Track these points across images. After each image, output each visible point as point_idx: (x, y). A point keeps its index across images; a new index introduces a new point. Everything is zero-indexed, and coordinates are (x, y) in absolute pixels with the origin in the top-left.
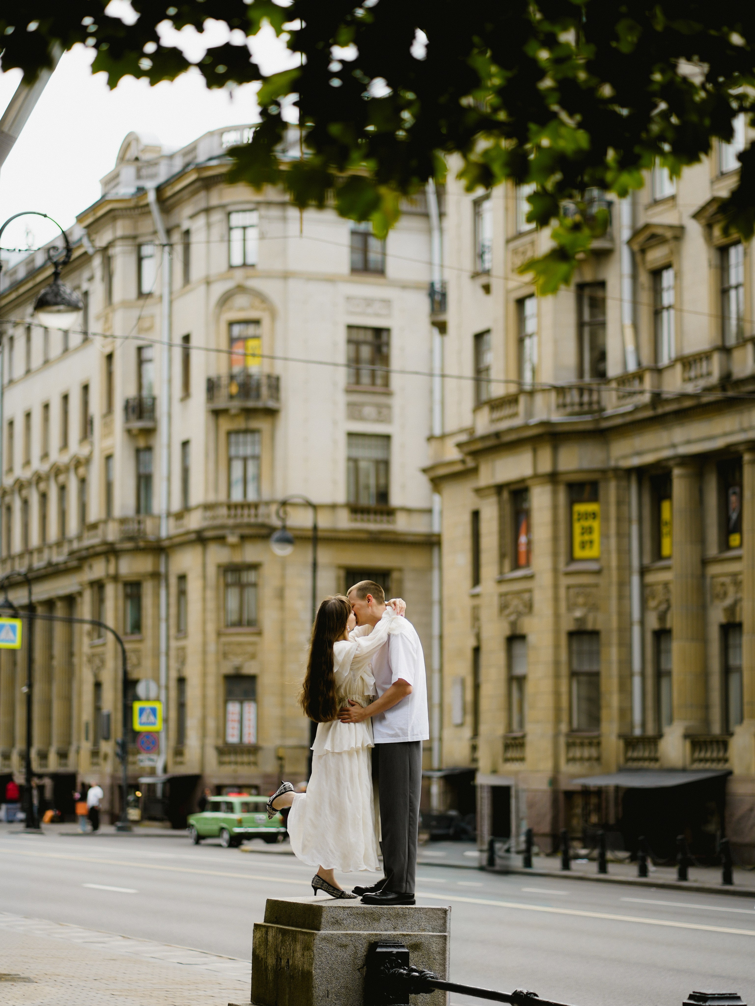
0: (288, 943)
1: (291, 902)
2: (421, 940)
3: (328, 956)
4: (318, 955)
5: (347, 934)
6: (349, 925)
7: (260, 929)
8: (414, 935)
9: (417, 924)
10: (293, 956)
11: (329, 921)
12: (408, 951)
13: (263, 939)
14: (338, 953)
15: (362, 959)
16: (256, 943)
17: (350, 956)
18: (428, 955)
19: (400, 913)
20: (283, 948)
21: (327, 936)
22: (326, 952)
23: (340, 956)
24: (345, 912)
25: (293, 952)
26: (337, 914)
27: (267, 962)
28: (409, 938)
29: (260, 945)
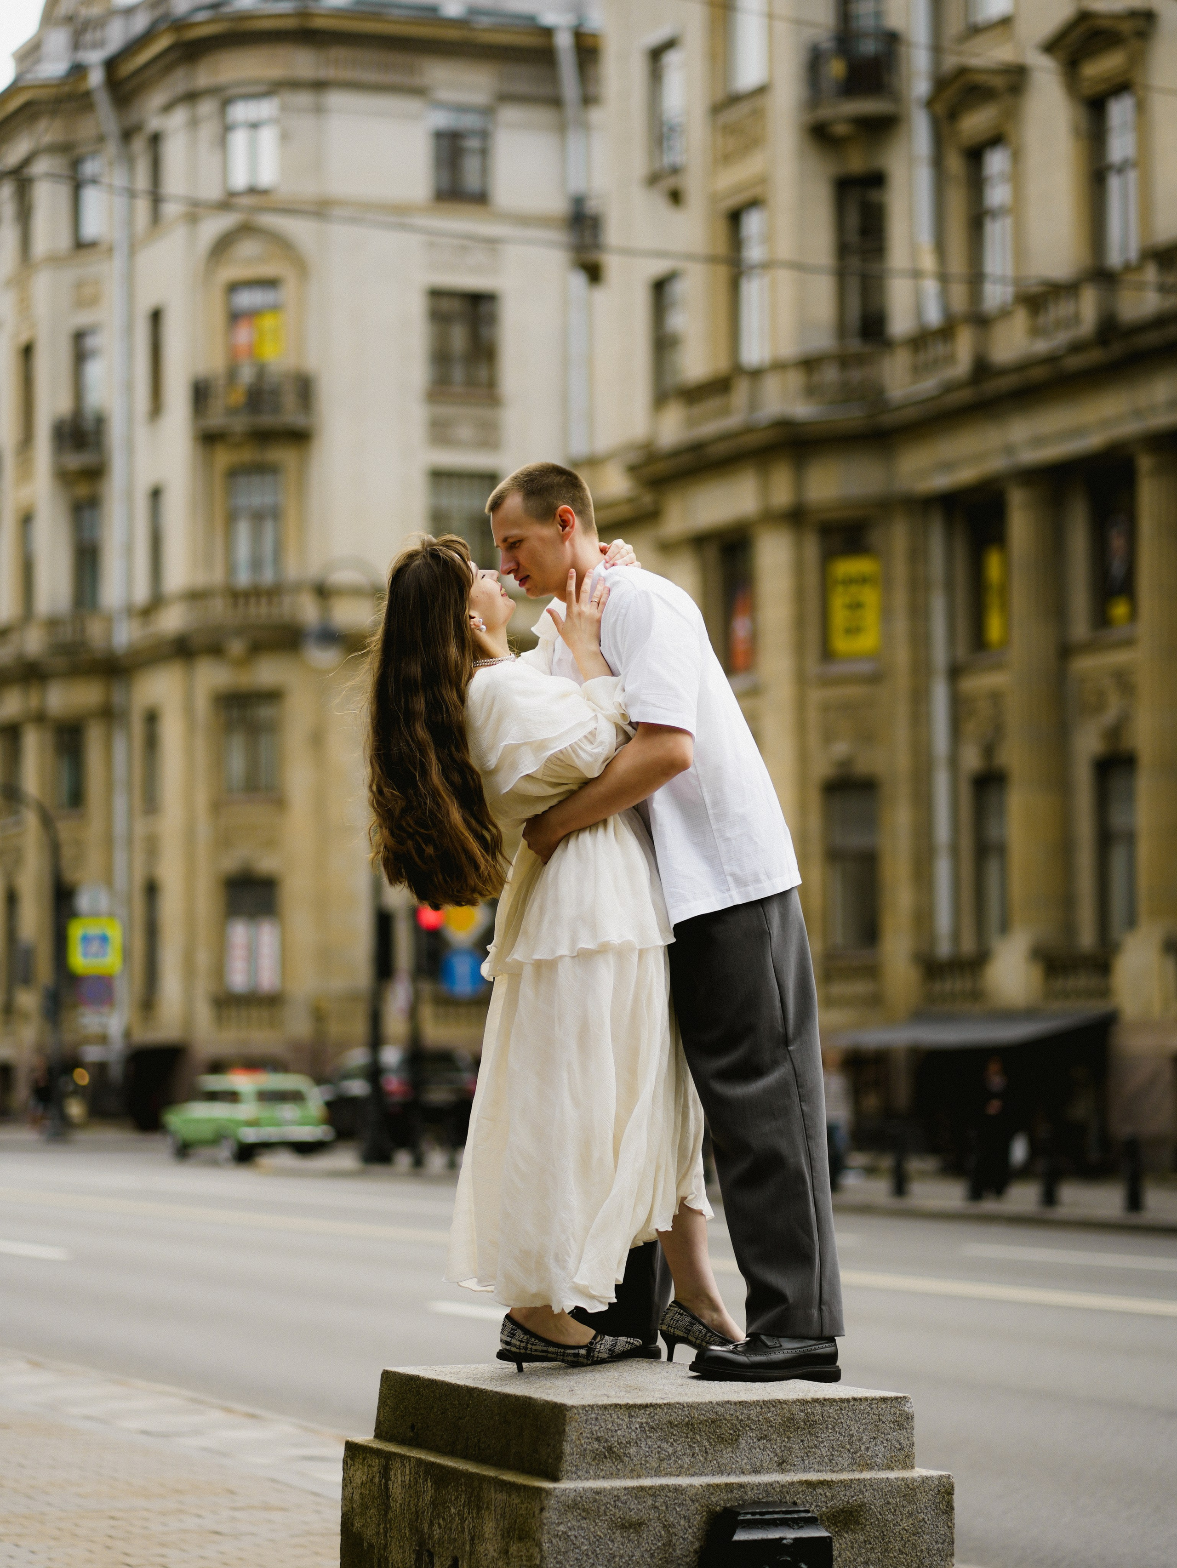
0: (453, 1510)
1: (459, 1386)
2: (861, 1496)
3: (585, 1558)
4: (556, 1558)
5: (642, 1489)
6: (646, 1461)
7: (364, 1459)
8: (842, 1482)
9: (848, 1446)
10: (472, 1553)
11: (585, 1450)
12: (830, 1535)
13: (375, 1488)
14: (614, 1547)
15: (687, 1563)
16: (351, 1499)
17: (652, 1556)
18: (883, 1539)
19: (797, 1417)
20: (439, 1524)
21: (581, 1497)
22: (578, 1548)
23: (621, 1557)
24: (633, 1420)
25: (472, 1539)
26: (609, 1426)
27: (387, 1559)
28: (828, 1494)
29: (365, 1507)
